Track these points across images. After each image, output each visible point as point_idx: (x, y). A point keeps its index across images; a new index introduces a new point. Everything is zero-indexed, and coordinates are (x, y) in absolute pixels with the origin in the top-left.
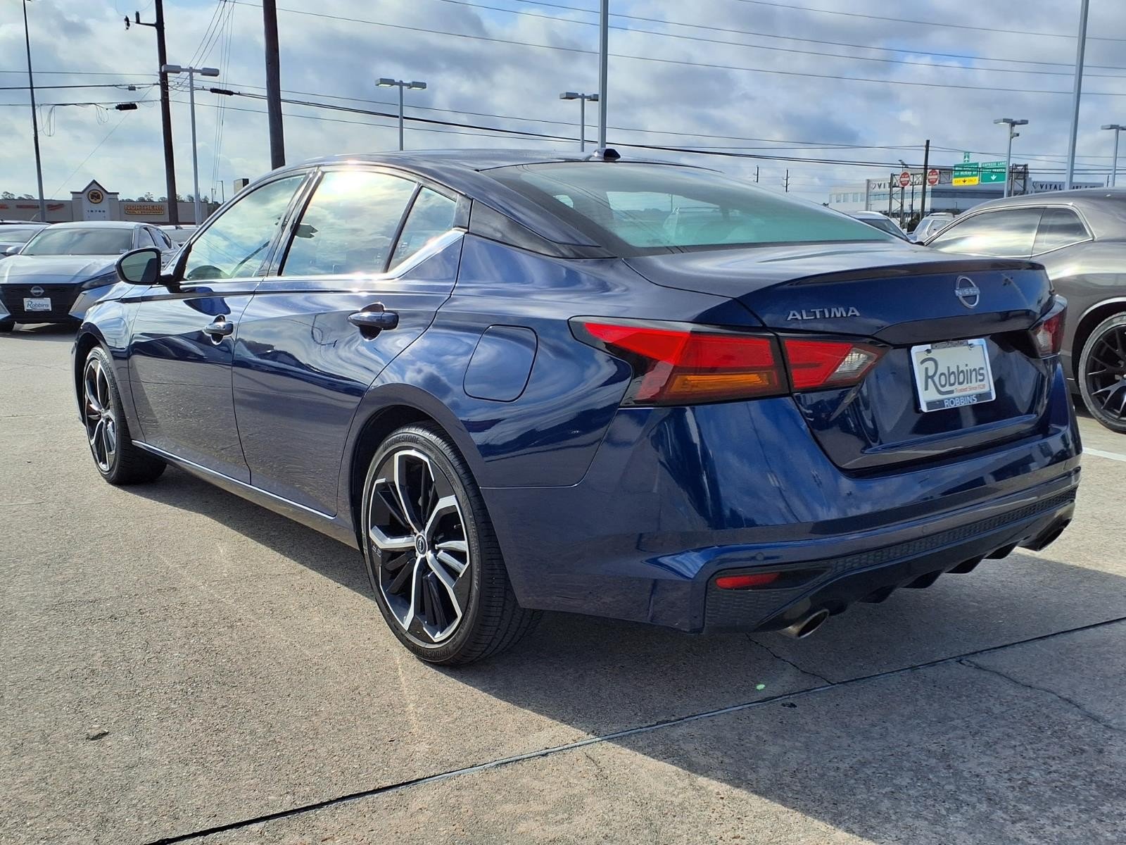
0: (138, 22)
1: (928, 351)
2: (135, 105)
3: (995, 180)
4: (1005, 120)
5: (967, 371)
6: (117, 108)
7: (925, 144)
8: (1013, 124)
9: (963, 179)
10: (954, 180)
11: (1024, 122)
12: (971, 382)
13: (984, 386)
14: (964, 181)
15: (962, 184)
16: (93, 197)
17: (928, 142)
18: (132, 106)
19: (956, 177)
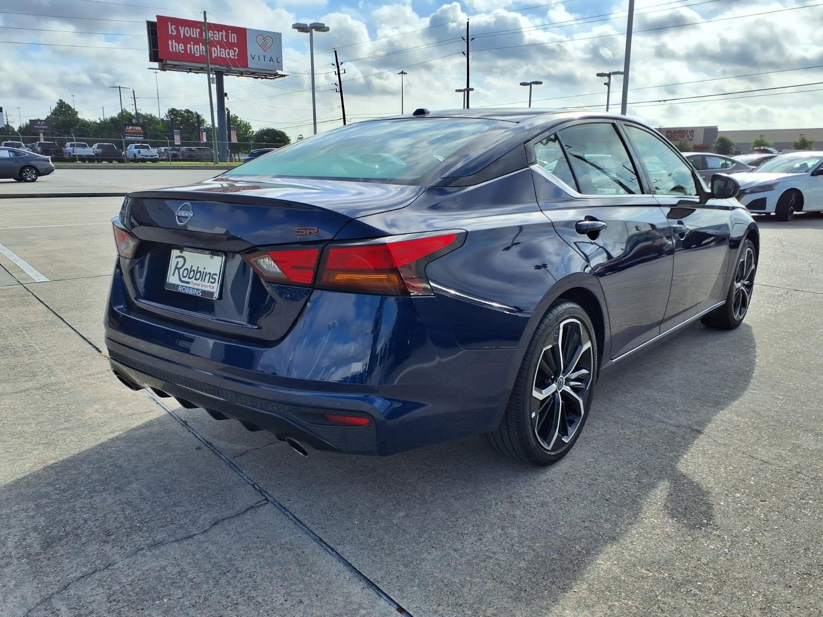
5: (204, 272)
12: (204, 281)
13: (212, 287)
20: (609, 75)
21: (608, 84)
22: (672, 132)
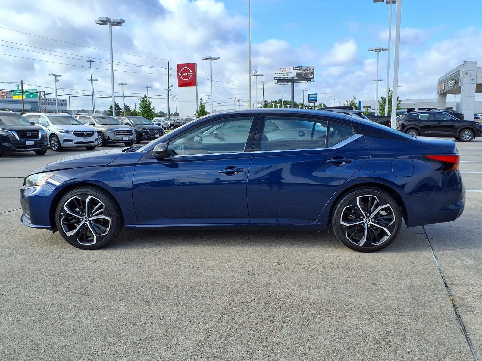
3: (32, 97)
4: (53, 75)
7: (21, 82)
8: (56, 76)
9: (17, 96)
10: (13, 96)
11: (60, 76)
14: (18, 97)
15: (18, 98)
17: (22, 81)
19: (14, 95)
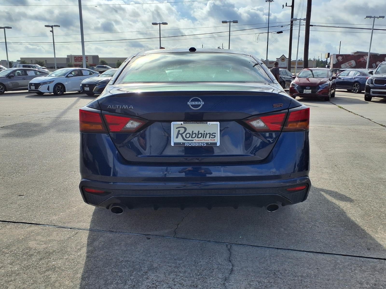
0: (286, 6)
1: (182, 124)
2: (282, 32)
5: (204, 133)
6: (277, 33)
12: (206, 138)
13: (214, 140)
16: (282, 59)
18: (281, 32)
20: (52, 27)
21: (52, 31)
22: (77, 58)
